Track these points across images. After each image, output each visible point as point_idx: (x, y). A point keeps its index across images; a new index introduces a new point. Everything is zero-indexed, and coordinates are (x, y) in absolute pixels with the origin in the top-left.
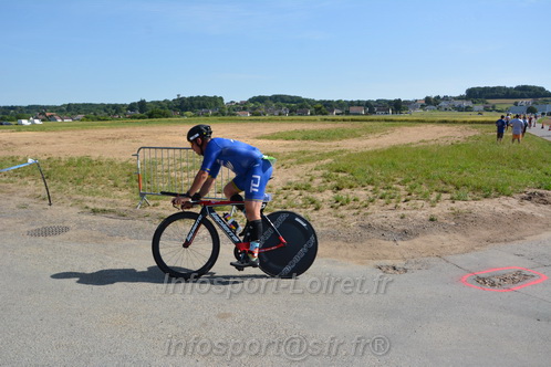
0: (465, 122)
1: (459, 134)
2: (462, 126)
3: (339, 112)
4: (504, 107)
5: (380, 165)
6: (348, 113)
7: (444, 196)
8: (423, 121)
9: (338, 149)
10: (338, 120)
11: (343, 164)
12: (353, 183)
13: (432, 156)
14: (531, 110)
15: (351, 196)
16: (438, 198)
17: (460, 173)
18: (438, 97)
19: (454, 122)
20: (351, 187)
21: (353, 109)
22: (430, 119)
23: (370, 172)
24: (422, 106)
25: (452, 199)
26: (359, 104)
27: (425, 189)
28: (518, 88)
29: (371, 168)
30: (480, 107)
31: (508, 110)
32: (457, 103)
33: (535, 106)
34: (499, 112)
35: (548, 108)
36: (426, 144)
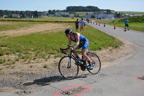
0: (66, 22)
1: (63, 27)
2: (64, 24)
3: (6, 16)
4: (82, 15)
5: (24, 42)
6: (11, 17)
7: (52, 56)
8: (47, 22)
9: (4, 35)
10: (5, 21)
11: (5, 43)
12: (10, 52)
13: (49, 38)
14: (93, 17)
15: (7, 59)
16: (49, 57)
17: (61, 45)
19: (61, 22)
20: (7, 54)
21: (13, 15)
22: (51, 20)
23: (19, 46)
24: (47, 14)
25: (55, 57)
26: (17, 12)
27: (44, 53)
28: (88, 7)
29: (19, 44)
30: (72, 15)
31: (84, 17)
33: (94, 15)
34: (80, 17)
35: (99, 16)
36: (47, 32)
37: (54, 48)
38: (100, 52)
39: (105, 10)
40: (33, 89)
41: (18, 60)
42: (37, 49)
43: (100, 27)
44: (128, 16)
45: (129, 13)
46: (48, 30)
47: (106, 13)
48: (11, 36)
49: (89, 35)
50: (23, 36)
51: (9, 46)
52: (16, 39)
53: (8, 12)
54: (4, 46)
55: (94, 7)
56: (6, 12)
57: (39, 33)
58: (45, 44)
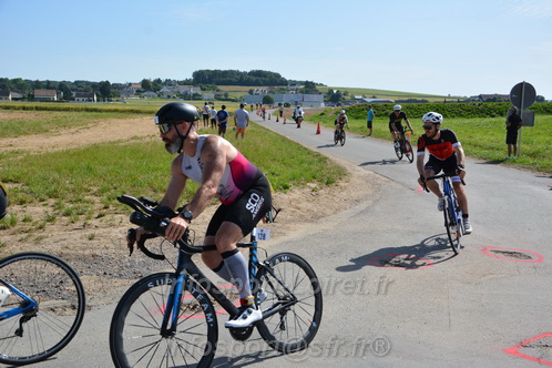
3: (18, 96)
4: (238, 95)
5: (71, 170)
6: (31, 98)
8: (138, 112)
10: (15, 108)
11: (14, 172)
12: (29, 198)
13: (143, 157)
14: (267, 101)
15: (20, 217)
18: (159, 81)
20: (22, 203)
21: (39, 93)
22: (148, 109)
24: (138, 92)
26: (48, 85)
28: (253, 73)
29: (56, 175)
30: (209, 95)
31: (242, 99)
32: (183, 89)
33: (271, 95)
34: (233, 101)
35: (286, 98)
36: (138, 141)
37: (156, 186)
38: (286, 196)
39: (301, 83)
40: (96, 299)
41: (54, 218)
42: (109, 190)
43: (288, 129)
44: (361, 100)
45: (364, 92)
46: (139, 135)
47: (302, 92)
48: (32, 153)
49: (257, 151)
50: (68, 152)
51: (26, 180)
52: (48, 160)
53: (22, 85)
54: (11, 181)
55: (270, 73)
56: (18, 85)
57: (114, 143)
58: (130, 176)
